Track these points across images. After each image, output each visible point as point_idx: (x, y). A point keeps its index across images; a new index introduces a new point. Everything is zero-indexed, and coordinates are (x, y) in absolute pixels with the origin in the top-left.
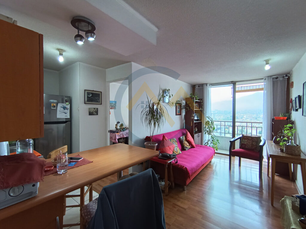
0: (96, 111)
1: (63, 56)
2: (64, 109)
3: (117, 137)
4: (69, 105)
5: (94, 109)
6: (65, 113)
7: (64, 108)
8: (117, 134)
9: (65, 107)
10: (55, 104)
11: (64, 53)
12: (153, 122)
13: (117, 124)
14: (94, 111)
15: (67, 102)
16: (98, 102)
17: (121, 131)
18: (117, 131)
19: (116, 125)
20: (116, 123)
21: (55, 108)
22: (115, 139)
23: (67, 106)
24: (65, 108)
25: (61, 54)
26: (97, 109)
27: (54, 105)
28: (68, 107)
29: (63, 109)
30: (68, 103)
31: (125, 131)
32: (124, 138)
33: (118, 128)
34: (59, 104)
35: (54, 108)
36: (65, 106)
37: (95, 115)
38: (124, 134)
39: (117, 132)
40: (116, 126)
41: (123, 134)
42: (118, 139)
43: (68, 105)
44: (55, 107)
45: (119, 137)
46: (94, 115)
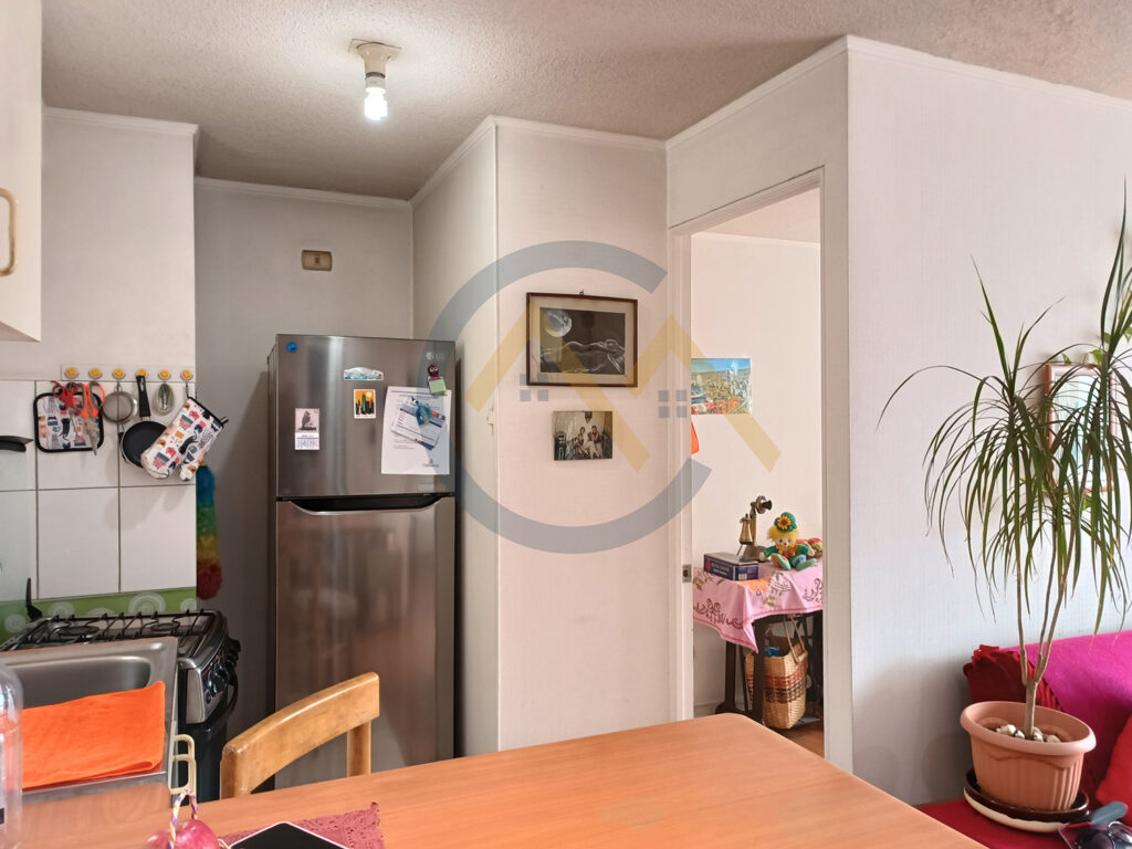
0: (600, 430)
1: (383, 86)
2: (421, 423)
3: (753, 612)
4: (449, 393)
5: (589, 416)
6: (422, 443)
7: (422, 414)
8: (748, 586)
9: (428, 410)
10: (370, 394)
11: (390, 69)
12: (1048, 527)
13: (753, 516)
14: (589, 429)
15: (434, 375)
16: (614, 371)
17: (780, 566)
18: (752, 563)
19: (749, 521)
20: (748, 510)
21: (373, 416)
22: (738, 624)
23: (432, 403)
24: (423, 412)
25: (374, 75)
26: (608, 415)
27: (364, 396)
28: (445, 405)
29: (414, 419)
30: (438, 385)
31: (806, 566)
32: (802, 618)
33: (763, 539)
34: (390, 389)
35: (369, 416)
36: (423, 402)
37: (595, 457)
38: (803, 587)
39: (754, 576)
40: (744, 531)
41: (793, 590)
42: (760, 625)
43: (442, 394)
44: (371, 411)
45: (768, 611)
46: (586, 457)
